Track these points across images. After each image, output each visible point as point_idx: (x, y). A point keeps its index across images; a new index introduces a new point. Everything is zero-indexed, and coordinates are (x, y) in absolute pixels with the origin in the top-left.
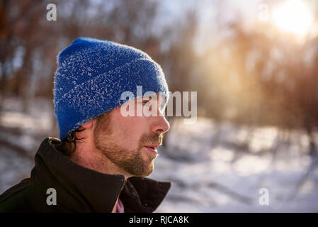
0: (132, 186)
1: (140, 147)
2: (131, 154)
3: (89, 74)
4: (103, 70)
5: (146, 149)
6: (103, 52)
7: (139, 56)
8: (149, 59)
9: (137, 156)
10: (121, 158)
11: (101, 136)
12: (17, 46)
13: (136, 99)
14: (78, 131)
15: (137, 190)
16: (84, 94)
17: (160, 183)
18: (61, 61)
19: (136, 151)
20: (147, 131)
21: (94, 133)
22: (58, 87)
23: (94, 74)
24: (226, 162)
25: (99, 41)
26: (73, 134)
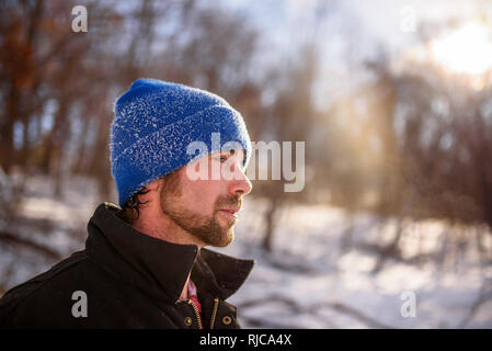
0: (205, 264)
1: (216, 212)
2: (204, 220)
3: (155, 125)
4: (170, 120)
5: (222, 213)
6: (170, 98)
7: (214, 102)
8: (227, 105)
9: (213, 222)
10: (193, 225)
11: (169, 198)
12: (46, 98)
13: (210, 155)
14: (141, 193)
15: (213, 269)
16: (148, 149)
17: (240, 261)
18: (119, 109)
19: (211, 216)
20: (224, 192)
21: (161, 196)
22: (116, 140)
23: (160, 126)
24: (363, 273)
25: (164, 83)
26: (135, 197)
